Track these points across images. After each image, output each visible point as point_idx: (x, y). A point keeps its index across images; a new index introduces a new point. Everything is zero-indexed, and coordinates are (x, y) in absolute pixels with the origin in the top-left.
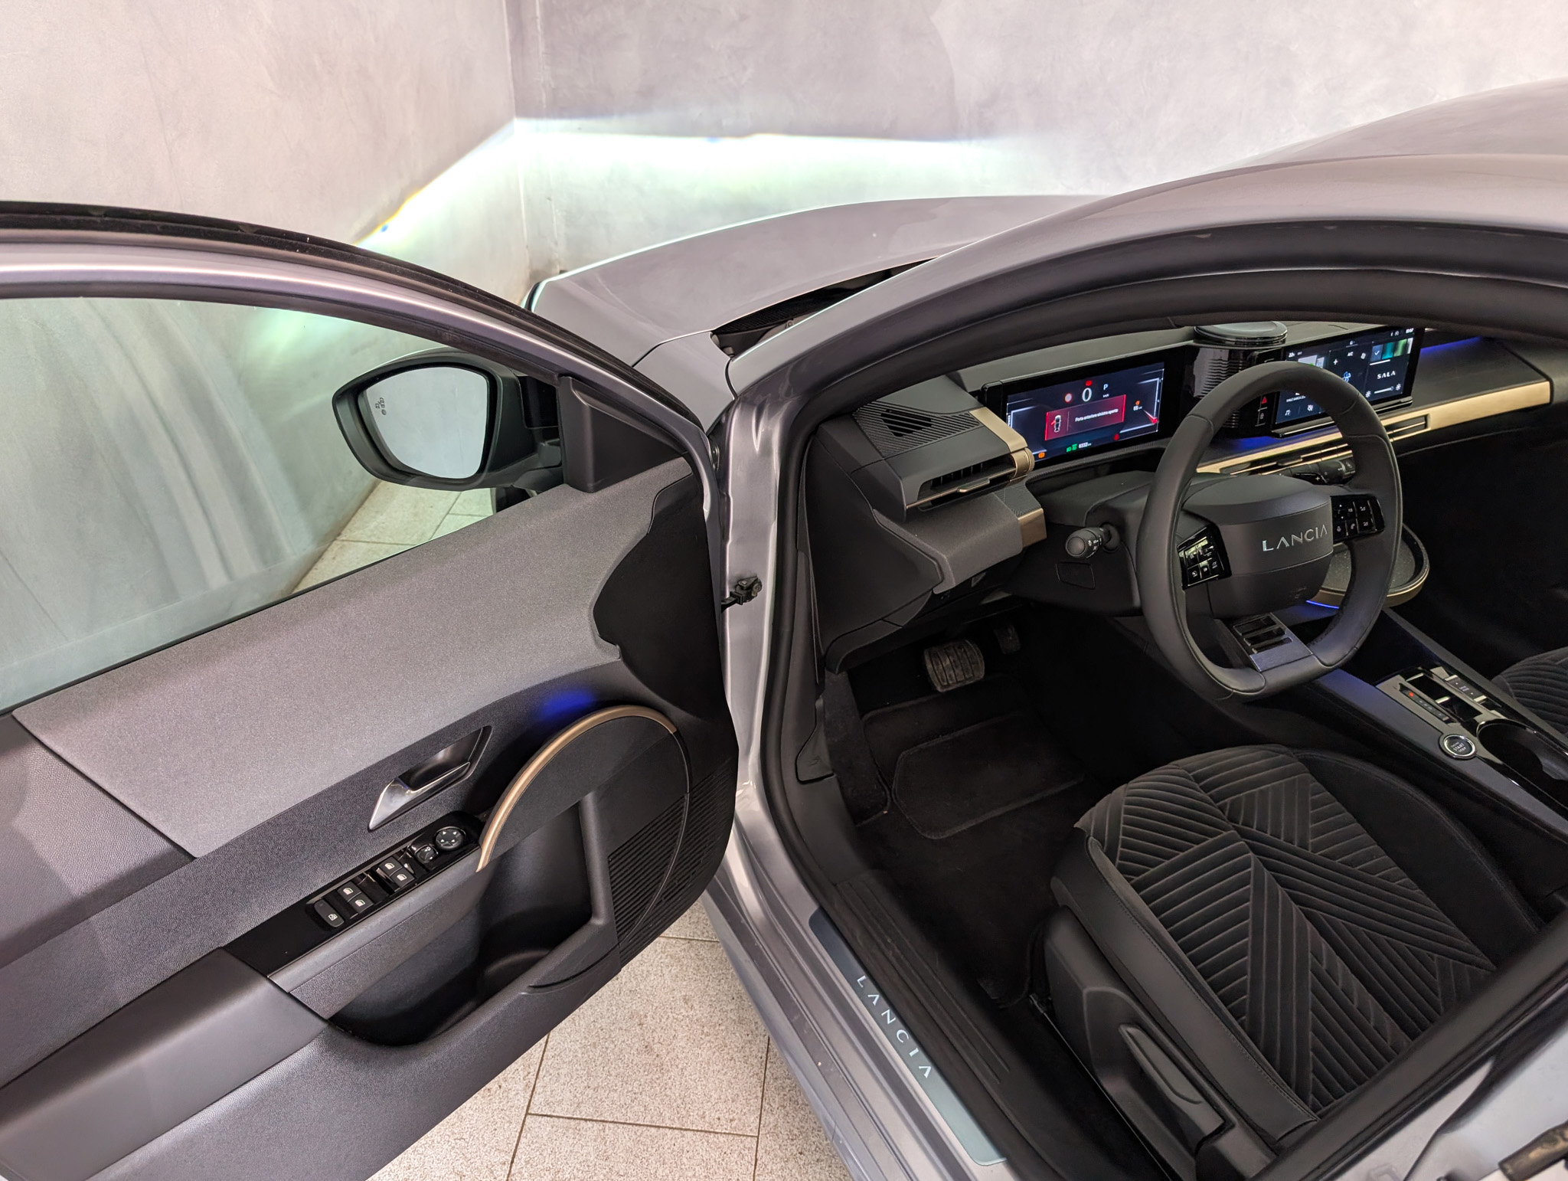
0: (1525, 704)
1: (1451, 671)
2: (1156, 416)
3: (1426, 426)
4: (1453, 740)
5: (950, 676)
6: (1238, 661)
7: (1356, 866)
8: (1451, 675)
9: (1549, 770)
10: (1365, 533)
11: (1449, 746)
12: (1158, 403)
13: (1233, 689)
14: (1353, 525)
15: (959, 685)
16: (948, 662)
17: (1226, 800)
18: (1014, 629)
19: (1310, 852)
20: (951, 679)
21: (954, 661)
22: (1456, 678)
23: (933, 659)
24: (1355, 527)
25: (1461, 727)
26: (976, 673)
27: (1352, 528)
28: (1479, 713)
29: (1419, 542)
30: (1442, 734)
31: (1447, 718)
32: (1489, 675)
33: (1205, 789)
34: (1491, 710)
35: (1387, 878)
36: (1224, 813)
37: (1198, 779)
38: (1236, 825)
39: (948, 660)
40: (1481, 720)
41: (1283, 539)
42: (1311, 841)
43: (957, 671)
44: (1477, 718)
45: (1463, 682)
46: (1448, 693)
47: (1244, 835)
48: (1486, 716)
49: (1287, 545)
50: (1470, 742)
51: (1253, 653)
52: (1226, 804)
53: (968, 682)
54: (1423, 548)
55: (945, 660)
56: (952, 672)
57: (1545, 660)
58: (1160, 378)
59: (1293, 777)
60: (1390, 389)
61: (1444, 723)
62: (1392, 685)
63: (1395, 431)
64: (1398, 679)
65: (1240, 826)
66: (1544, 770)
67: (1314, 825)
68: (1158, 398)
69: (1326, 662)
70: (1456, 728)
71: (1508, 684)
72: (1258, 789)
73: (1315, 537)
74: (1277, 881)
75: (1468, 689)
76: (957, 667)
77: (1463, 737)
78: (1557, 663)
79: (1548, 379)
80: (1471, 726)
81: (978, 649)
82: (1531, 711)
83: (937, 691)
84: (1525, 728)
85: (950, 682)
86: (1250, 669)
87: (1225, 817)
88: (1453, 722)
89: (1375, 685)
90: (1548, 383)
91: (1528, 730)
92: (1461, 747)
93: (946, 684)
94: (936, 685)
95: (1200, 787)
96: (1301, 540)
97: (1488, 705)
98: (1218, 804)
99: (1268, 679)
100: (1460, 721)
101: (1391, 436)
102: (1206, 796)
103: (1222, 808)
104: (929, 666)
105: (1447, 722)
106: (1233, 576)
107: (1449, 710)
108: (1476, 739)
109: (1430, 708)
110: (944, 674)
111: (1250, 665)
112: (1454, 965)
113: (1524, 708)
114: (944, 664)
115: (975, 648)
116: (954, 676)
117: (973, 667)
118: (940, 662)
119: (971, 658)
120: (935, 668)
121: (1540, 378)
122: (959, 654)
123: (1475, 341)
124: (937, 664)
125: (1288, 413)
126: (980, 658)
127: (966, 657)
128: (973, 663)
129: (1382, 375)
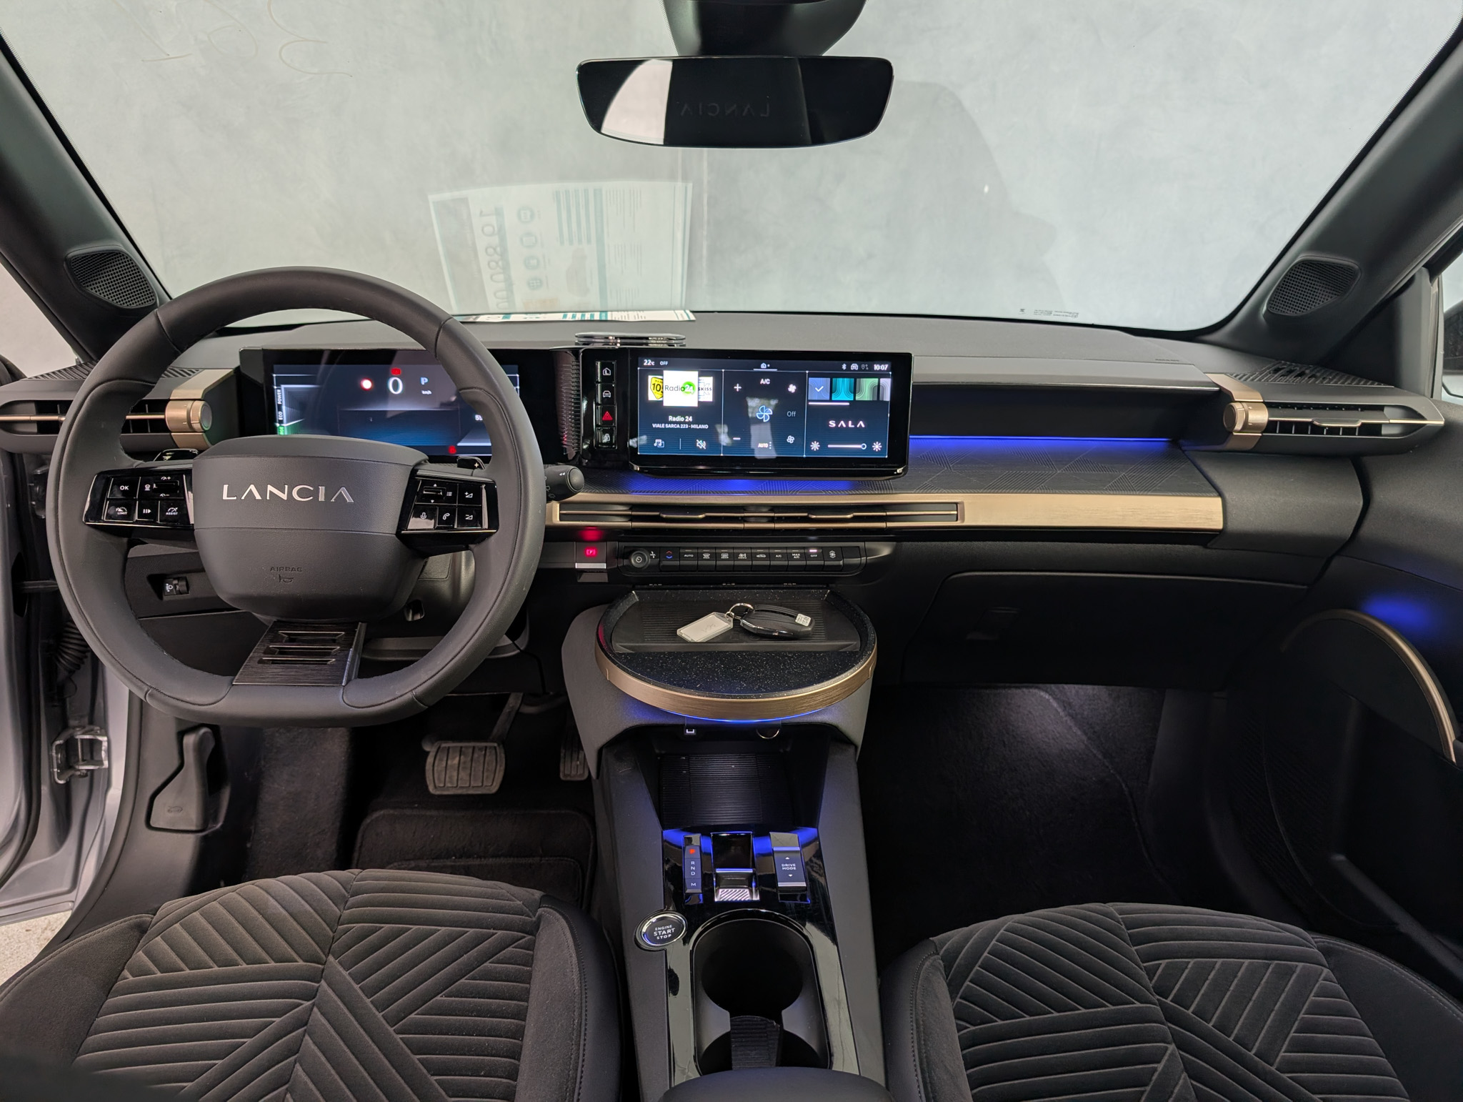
3: (956, 520)
5: (451, 778)
15: (458, 791)
16: (456, 761)
20: (451, 782)
21: (465, 763)
23: (438, 754)
26: (487, 783)
39: (457, 759)
43: (462, 774)
53: (471, 792)
55: (454, 758)
56: (455, 774)
60: (859, 446)
76: (464, 768)
79: (1220, 495)
81: (503, 755)
83: (427, 792)
90: (1219, 499)
93: (441, 785)
94: (428, 783)
104: (430, 761)
110: (443, 773)
114: (449, 762)
115: (500, 753)
116: (456, 778)
117: (485, 775)
118: (445, 759)
119: (488, 764)
120: (436, 764)
121: (1211, 492)
122: (476, 755)
123: (1160, 443)
124: (441, 760)
125: (660, 445)
126: (500, 766)
127: (482, 761)
128: (488, 770)
129: (837, 423)
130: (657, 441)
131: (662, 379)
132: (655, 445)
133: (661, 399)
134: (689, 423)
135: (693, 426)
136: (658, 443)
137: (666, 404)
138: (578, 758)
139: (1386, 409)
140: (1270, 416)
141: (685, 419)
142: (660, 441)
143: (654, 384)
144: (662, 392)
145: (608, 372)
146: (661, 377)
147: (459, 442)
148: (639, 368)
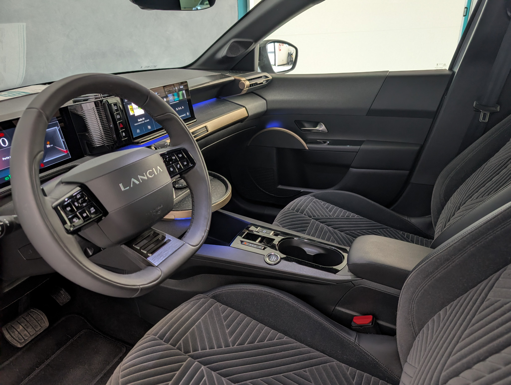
0: (289, 229)
1: (257, 226)
2: (66, 148)
3: (207, 131)
4: (269, 256)
5: (25, 335)
6: (143, 265)
7: (255, 342)
8: (257, 228)
9: (309, 252)
10: (188, 169)
11: (269, 259)
12: (63, 142)
13: (139, 286)
14: (178, 166)
15: (33, 337)
16: (21, 328)
17: (180, 342)
18: (64, 290)
19: (231, 347)
20: (27, 336)
21: (25, 325)
22: (260, 228)
23: (9, 331)
24: (180, 166)
25: (270, 249)
26: (43, 325)
27: (179, 167)
28: (274, 240)
29: (223, 177)
30: (264, 255)
31: (263, 247)
32: (271, 222)
33: (167, 341)
34: (277, 236)
35: (270, 339)
36: (181, 351)
37: (161, 338)
38: (190, 354)
39: (21, 326)
40: (276, 242)
41: (133, 180)
42: (230, 340)
43: (29, 330)
44: (274, 242)
45: (263, 229)
46: (259, 236)
47: (195, 357)
48: (277, 240)
49: (137, 182)
50: (276, 254)
51: (149, 256)
52: (180, 344)
53: (39, 333)
54: (225, 179)
55: (19, 328)
56: (26, 332)
57: (286, 210)
58: (58, 127)
59: (210, 309)
60: (184, 115)
61: (263, 250)
62: (237, 242)
63: (195, 135)
64: (239, 239)
65: (192, 353)
66: (307, 253)
67: (228, 330)
68: (62, 138)
69: (194, 244)
70: (269, 250)
71: (278, 224)
72: (195, 325)
73: (154, 173)
74: (221, 376)
75: (266, 231)
76: (27, 327)
77: (273, 253)
78: (290, 209)
79: (244, 107)
80: (273, 247)
81: (40, 311)
82: (292, 230)
83: (19, 348)
84: (293, 238)
85: (26, 338)
86: (150, 267)
87: (182, 353)
88: (266, 248)
89: (229, 246)
90: (244, 108)
91: (295, 238)
92: (274, 258)
93: (23, 341)
94: (16, 345)
95: (164, 341)
96: (146, 178)
97: (276, 235)
98: (176, 347)
99: (162, 269)
100: (269, 246)
101: (195, 137)
102: (168, 345)
103: (179, 349)
104: (8, 336)
105: (264, 249)
106: (109, 213)
107: (262, 243)
108: (278, 252)
109: (255, 246)
110: (20, 336)
111: (150, 265)
112: (316, 369)
113: (290, 230)
114: (18, 330)
115: (37, 311)
116: (27, 333)
117: (39, 323)
118: (15, 330)
119: (36, 318)
120: (13, 335)
121: (241, 107)
122: (28, 319)
123: (214, 99)
124: (13, 332)
125: (139, 131)
126: (43, 315)
127: (33, 319)
128: (39, 321)
129: (178, 109)
130: (137, 130)
131: (132, 106)
132: (137, 132)
133: (134, 114)
134: (144, 120)
135: (145, 121)
136: (138, 131)
137: (136, 115)
138: (62, 294)
139: (262, 77)
140: (250, 83)
141: (143, 119)
142: (138, 130)
143: (130, 108)
144: (133, 111)
145: (116, 107)
146: (131, 105)
147: (44, 161)
148: (124, 103)
